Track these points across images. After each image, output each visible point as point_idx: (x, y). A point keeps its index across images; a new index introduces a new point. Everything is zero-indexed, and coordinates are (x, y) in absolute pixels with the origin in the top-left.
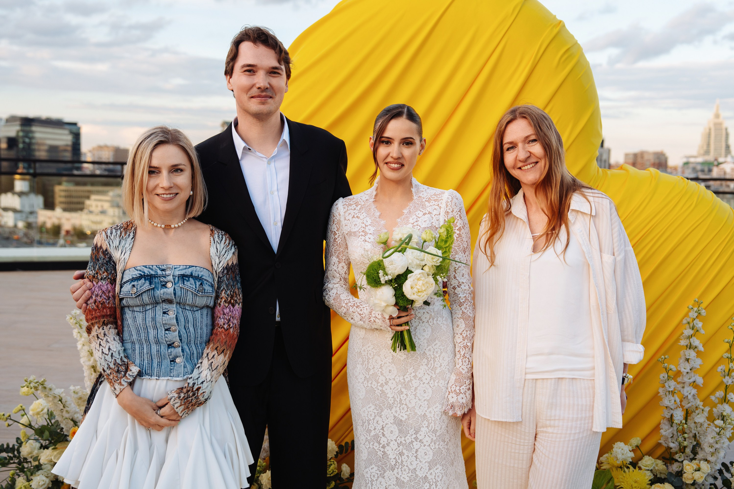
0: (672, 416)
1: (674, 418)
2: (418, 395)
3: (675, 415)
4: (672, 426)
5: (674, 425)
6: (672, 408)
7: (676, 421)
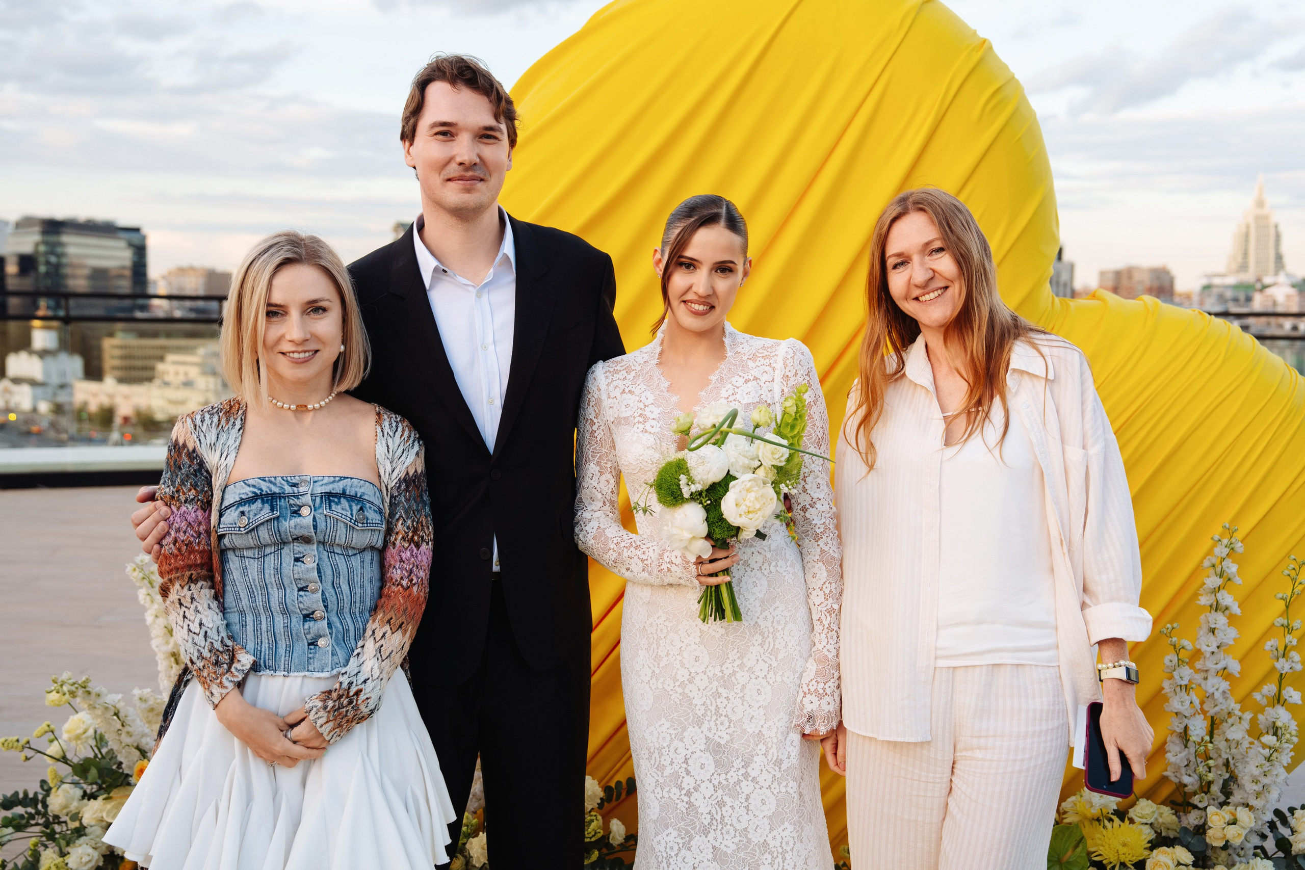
0: (1186, 728)
1: (1190, 732)
2: (747, 698)
3: (1191, 727)
4: (1186, 746)
5: (1190, 744)
6: (1187, 715)
7: (1193, 738)
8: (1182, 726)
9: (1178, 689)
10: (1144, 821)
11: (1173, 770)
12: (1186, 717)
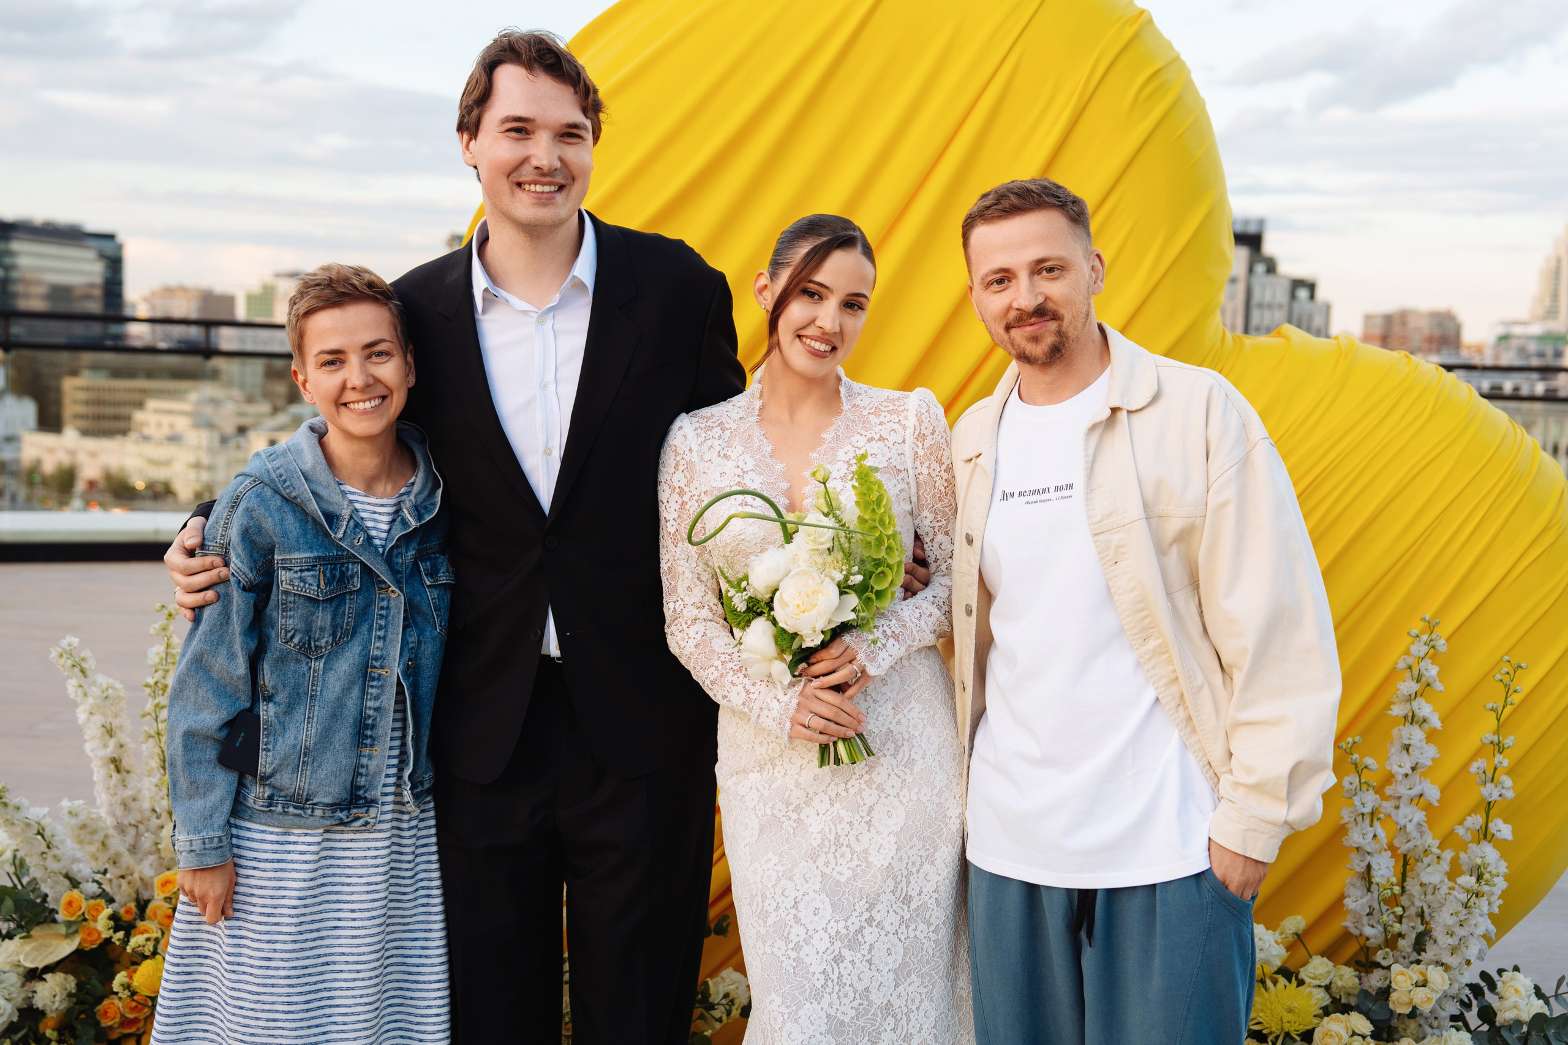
0: (1369, 867)
1: (1373, 873)
2: (875, 822)
3: (1374, 866)
4: (1369, 890)
5: (1374, 887)
6: (1369, 851)
7: (1376, 879)
8: (1365, 864)
9: (1359, 818)
10: (1317, 982)
11: (1354, 920)
12: (1368, 853)
